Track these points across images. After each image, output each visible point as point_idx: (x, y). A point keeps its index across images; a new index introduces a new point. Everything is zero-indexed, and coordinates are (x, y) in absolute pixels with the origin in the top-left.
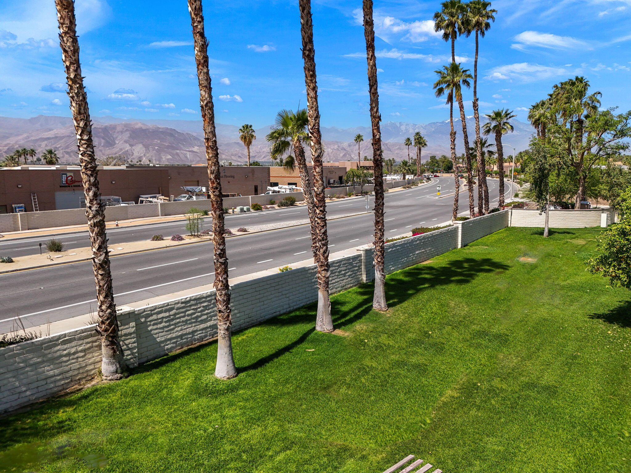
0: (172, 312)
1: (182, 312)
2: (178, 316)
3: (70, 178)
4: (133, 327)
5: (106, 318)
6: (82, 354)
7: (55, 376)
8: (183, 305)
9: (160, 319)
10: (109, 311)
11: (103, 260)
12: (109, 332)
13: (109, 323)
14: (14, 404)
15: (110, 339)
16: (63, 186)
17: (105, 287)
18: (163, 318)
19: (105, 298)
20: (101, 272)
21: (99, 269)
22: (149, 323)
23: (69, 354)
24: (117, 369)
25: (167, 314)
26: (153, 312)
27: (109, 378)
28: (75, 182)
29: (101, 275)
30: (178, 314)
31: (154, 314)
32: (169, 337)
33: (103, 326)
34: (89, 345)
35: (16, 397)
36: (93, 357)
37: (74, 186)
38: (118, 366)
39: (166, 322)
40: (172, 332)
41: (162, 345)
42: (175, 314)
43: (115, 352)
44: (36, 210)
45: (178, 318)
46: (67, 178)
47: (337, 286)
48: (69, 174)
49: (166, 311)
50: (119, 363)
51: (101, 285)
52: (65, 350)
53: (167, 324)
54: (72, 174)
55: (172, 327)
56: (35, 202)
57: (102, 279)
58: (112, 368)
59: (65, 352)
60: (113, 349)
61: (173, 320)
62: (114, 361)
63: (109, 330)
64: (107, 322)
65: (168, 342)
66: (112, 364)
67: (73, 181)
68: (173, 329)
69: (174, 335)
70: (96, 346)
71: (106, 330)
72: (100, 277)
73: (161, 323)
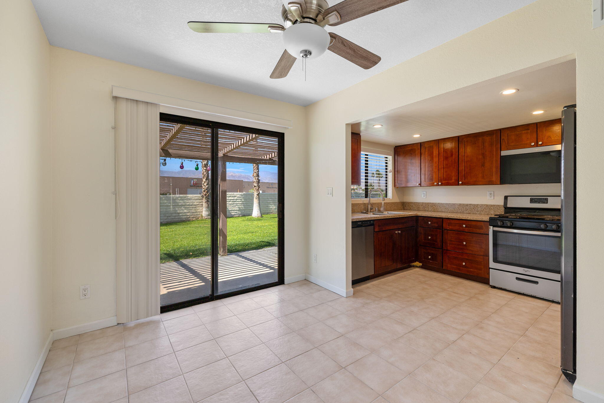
0: (235, 198)
1: (240, 199)
2: (237, 200)
3: (195, 182)
5: (206, 189)
6: (195, 206)
7: (182, 213)
8: (240, 196)
9: (230, 200)
10: (207, 186)
13: (207, 191)
14: (165, 221)
15: (207, 199)
16: (192, 186)
18: (231, 199)
19: (206, 180)
20: (205, 168)
21: (204, 167)
23: (189, 205)
25: (233, 198)
27: (205, 218)
28: (197, 184)
29: (205, 170)
30: (238, 199)
32: (233, 209)
33: (204, 193)
34: (198, 203)
35: (166, 218)
36: (199, 209)
37: (197, 186)
39: (232, 202)
40: (235, 207)
41: (231, 212)
42: (237, 199)
43: (208, 205)
44: (178, 194)
45: (238, 201)
46: (194, 182)
48: (194, 180)
52: (188, 203)
53: (233, 203)
54: (196, 180)
55: (235, 205)
56: (177, 191)
57: (205, 172)
58: (207, 213)
59: (188, 204)
60: (208, 204)
61: (235, 202)
63: (206, 195)
64: (206, 191)
65: (233, 211)
66: (207, 211)
67: (196, 184)
68: (236, 206)
69: (236, 209)
70: (201, 205)
71: (205, 195)
72: (204, 171)
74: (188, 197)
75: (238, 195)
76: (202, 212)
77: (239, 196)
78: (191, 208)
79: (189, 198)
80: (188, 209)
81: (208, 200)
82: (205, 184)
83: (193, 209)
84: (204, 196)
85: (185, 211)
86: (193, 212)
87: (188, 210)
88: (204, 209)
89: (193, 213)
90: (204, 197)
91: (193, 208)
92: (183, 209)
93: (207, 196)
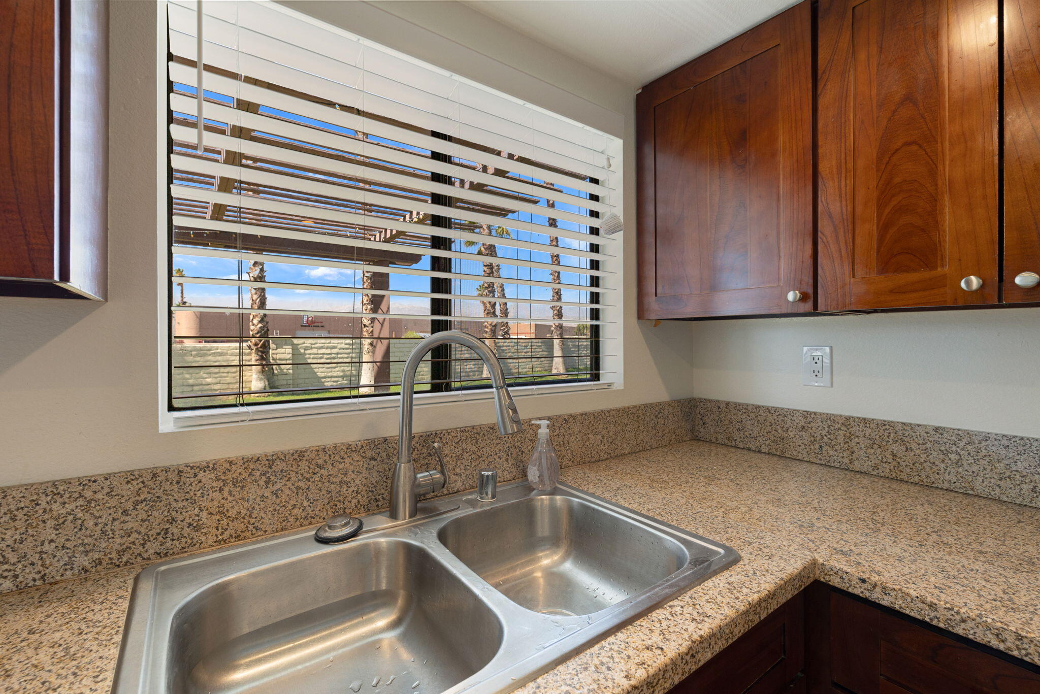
1: (346, 353)
2: (339, 356)
3: (310, 319)
4: (289, 354)
5: (256, 332)
7: (202, 385)
8: (347, 346)
9: (321, 354)
10: (260, 325)
11: (258, 275)
12: (259, 346)
15: (260, 354)
17: (257, 301)
18: (323, 354)
22: (307, 356)
23: (218, 367)
24: (265, 386)
25: (328, 351)
26: (313, 346)
30: (341, 354)
31: (315, 348)
32: (330, 374)
33: (254, 340)
38: (267, 383)
40: (334, 370)
41: (323, 380)
42: (337, 354)
43: (264, 367)
45: (340, 358)
46: (308, 318)
47: (523, 367)
49: (327, 348)
50: (268, 381)
51: (254, 299)
53: (328, 361)
55: (334, 365)
57: (256, 294)
58: (261, 384)
59: (216, 364)
60: (262, 364)
61: (334, 358)
62: (263, 377)
63: (258, 345)
64: (258, 336)
65: (329, 379)
66: (261, 380)
67: (313, 322)
68: (335, 368)
69: (335, 374)
71: (256, 345)
73: (321, 358)
74: (217, 349)
75: (342, 343)
76: (251, 382)
77: (343, 346)
78: (225, 375)
79: (219, 351)
80: (217, 375)
81: (261, 356)
82: (255, 321)
83: (230, 375)
84: (253, 347)
85: (209, 380)
86: (229, 381)
87: (216, 378)
88: (255, 376)
89: (229, 383)
90: (252, 350)
91: (228, 372)
92: (205, 376)
93: (261, 347)
